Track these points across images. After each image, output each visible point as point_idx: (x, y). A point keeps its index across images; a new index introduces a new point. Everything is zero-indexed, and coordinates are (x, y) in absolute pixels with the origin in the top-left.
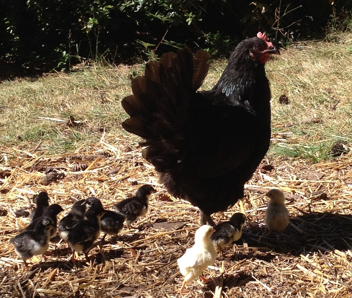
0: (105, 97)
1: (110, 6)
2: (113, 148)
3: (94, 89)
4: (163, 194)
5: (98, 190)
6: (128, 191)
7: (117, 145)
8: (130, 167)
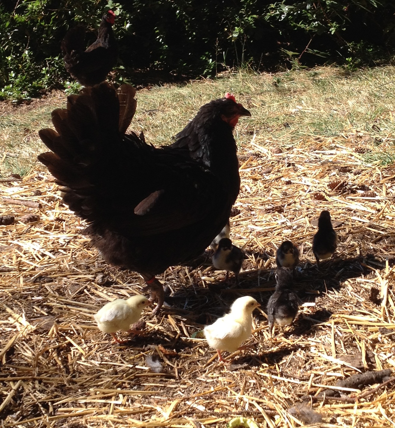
0: (251, 103)
1: (255, 16)
2: (263, 150)
3: (240, 95)
4: (318, 194)
5: (253, 188)
6: (282, 189)
7: (268, 147)
8: (282, 167)
